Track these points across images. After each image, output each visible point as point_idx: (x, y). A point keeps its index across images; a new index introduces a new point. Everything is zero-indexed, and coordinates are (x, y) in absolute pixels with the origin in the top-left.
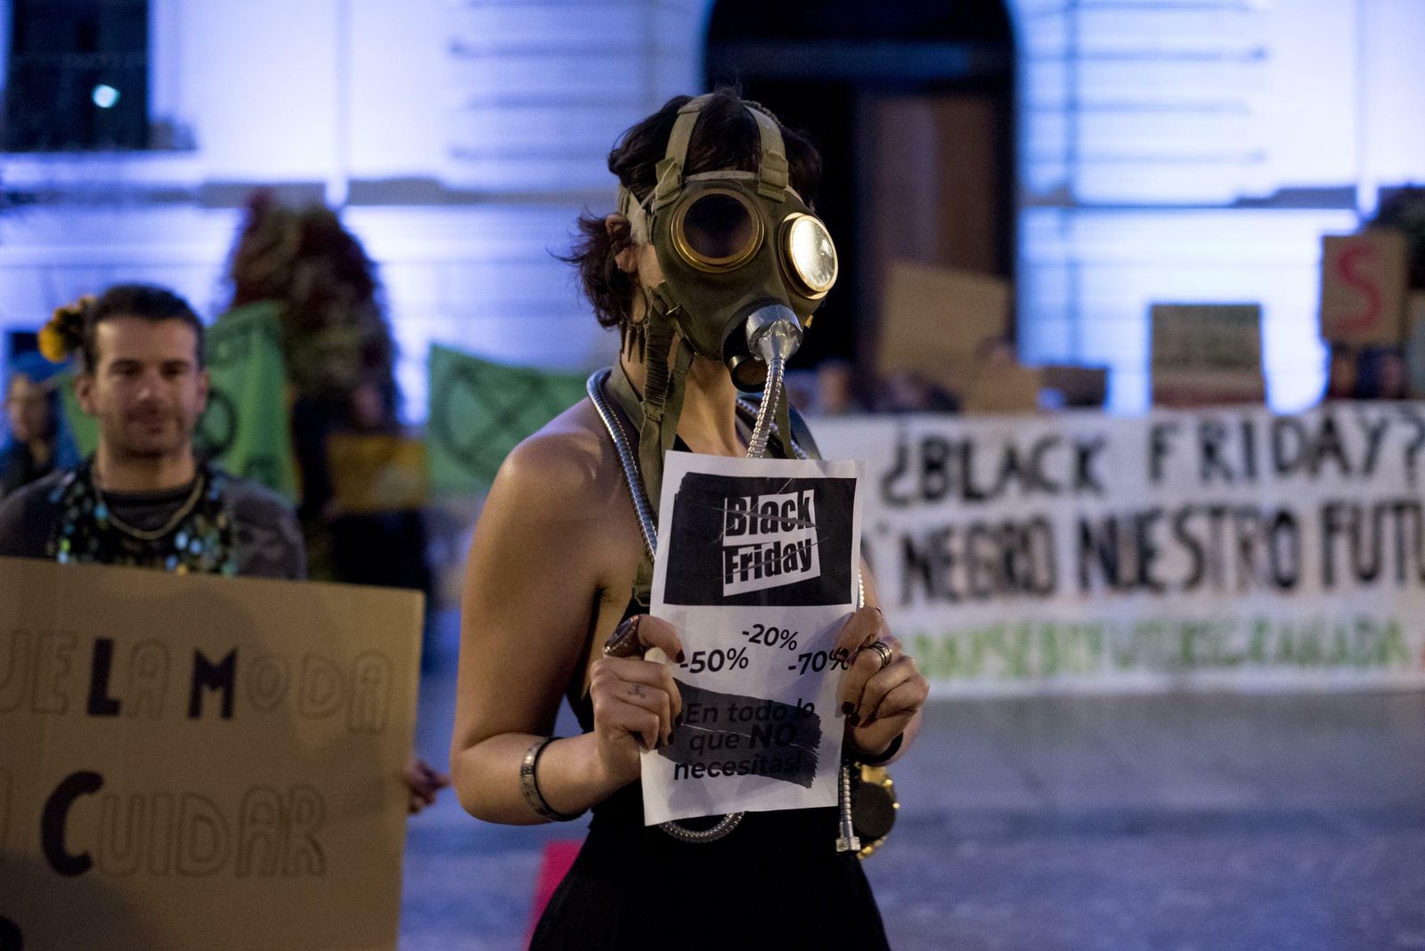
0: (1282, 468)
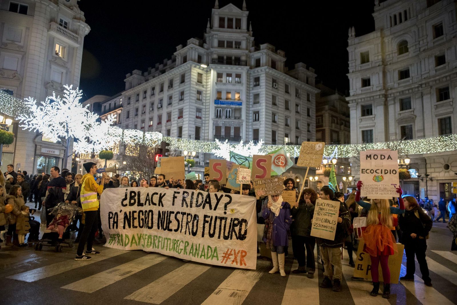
0: (197, 206)
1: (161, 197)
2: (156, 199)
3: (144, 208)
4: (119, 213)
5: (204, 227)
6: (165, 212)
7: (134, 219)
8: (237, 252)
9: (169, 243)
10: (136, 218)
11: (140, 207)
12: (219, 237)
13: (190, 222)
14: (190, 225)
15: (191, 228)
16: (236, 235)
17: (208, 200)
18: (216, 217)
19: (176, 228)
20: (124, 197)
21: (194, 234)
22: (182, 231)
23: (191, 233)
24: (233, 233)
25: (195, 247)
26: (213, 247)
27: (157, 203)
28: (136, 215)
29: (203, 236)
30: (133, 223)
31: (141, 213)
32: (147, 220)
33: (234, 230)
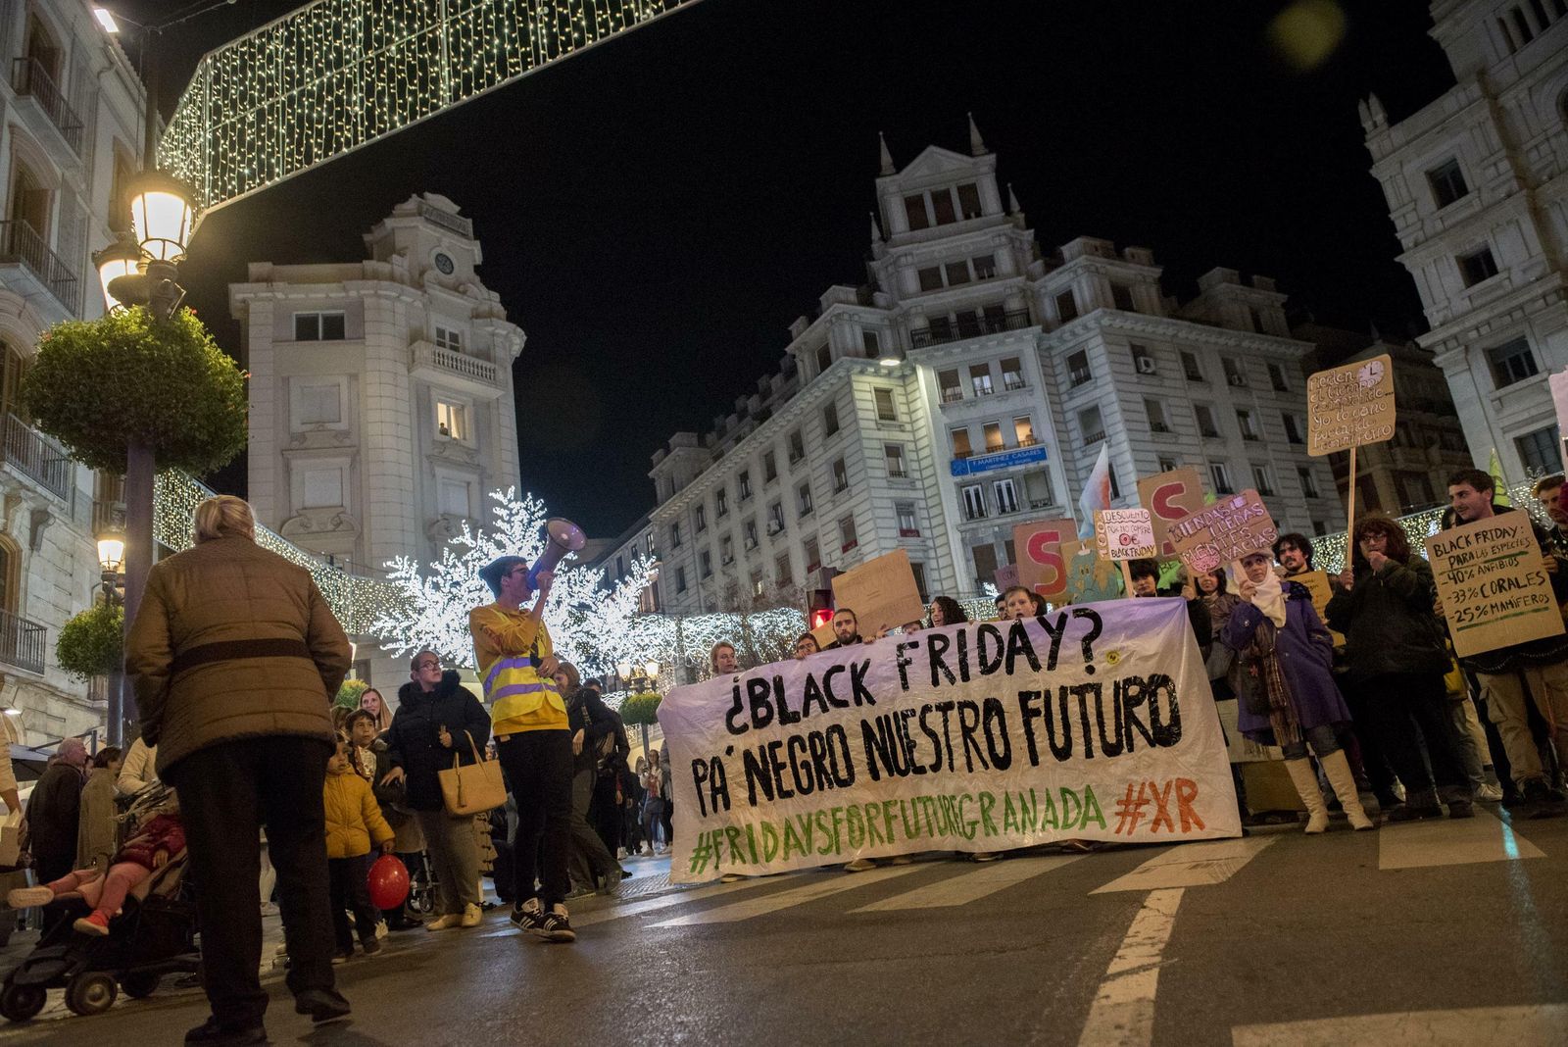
1: (857, 676)
2: (842, 686)
3: (803, 729)
4: (725, 759)
5: (1030, 733)
6: (886, 717)
7: (779, 767)
8: (1161, 788)
10: (783, 766)
11: (790, 726)
12: (1089, 754)
13: (973, 729)
14: (979, 735)
15: (983, 746)
16: (1144, 733)
17: (1019, 644)
18: (1063, 689)
19: (932, 760)
20: (731, 705)
21: (1003, 763)
22: (956, 763)
23: (991, 764)
24: (1134, 729)
26: (1078, 788)
27: (850, 698)
28: (782, 754)
29: (1035, 761)
30: (779, 781)
31: (796, 744)
32: (827, 762)
33: (1132, 718)
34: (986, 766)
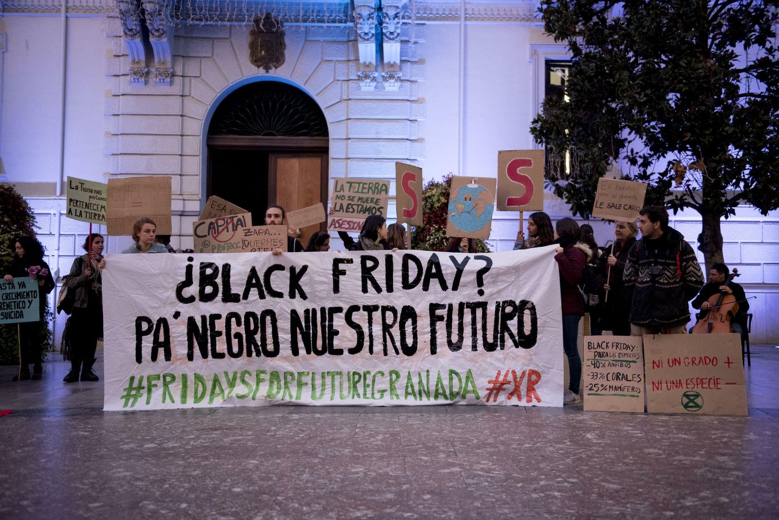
0: (407, 285)
1: (295, 276)
2: (280, 281)
3: (240, 308)
4: (171, 321)
5: (433, 332)
6: (314, 311)
7: (216, 334)
8: (519, 374)
9: (337, 383)
10: (219, 334)
11: (230, 304)
12: (474, 348)
13: (391, 326)
14: (396, 331)
15: (397, 338)
16: (512, 336)
17: (434, 271)
18: (461, 305)
19: (353, 344)
20: (183, 279)
21: (410, 351)
22: (375, 349)
23: (400, 351)
24: (506, 334)
25: (415, 380)
26: (462, 370)
27: (286, 290)
28: (220, 325)
29: (433, 351)
30: (214, 344)
31: (233, 320)
32: (258, 337)
33: (505, 328)
34: (397, 353)
